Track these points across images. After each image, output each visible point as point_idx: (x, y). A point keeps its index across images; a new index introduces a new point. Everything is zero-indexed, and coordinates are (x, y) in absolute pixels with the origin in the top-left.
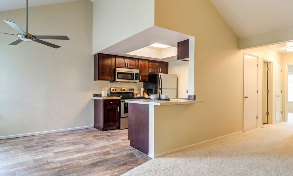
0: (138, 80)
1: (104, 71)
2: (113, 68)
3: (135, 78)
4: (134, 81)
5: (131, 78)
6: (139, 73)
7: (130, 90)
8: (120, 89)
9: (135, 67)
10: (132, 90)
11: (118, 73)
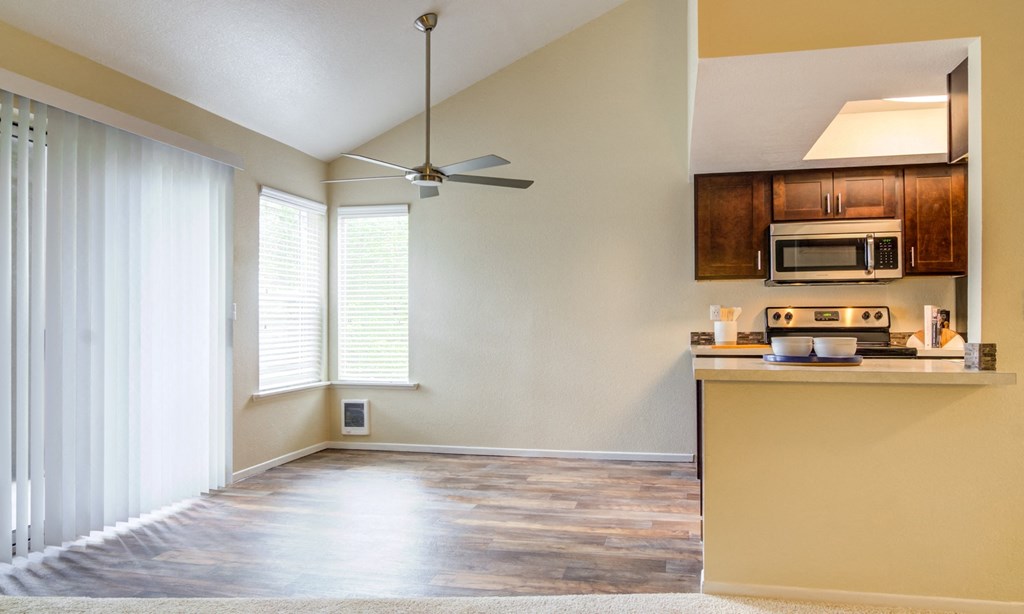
0: (896, 267)
1: (721, 240)
2: (762, 226)
3: (871, 262)
4: (872, 276)
5: (854, 262)
6: (899, 236)
7: (866, 316)
8: (811, 314)
9: (879, 210)
10: (879, 316)
11: (781, 245)
